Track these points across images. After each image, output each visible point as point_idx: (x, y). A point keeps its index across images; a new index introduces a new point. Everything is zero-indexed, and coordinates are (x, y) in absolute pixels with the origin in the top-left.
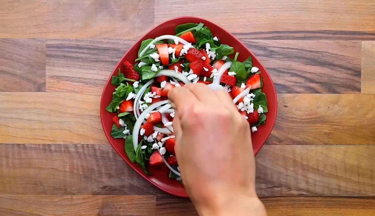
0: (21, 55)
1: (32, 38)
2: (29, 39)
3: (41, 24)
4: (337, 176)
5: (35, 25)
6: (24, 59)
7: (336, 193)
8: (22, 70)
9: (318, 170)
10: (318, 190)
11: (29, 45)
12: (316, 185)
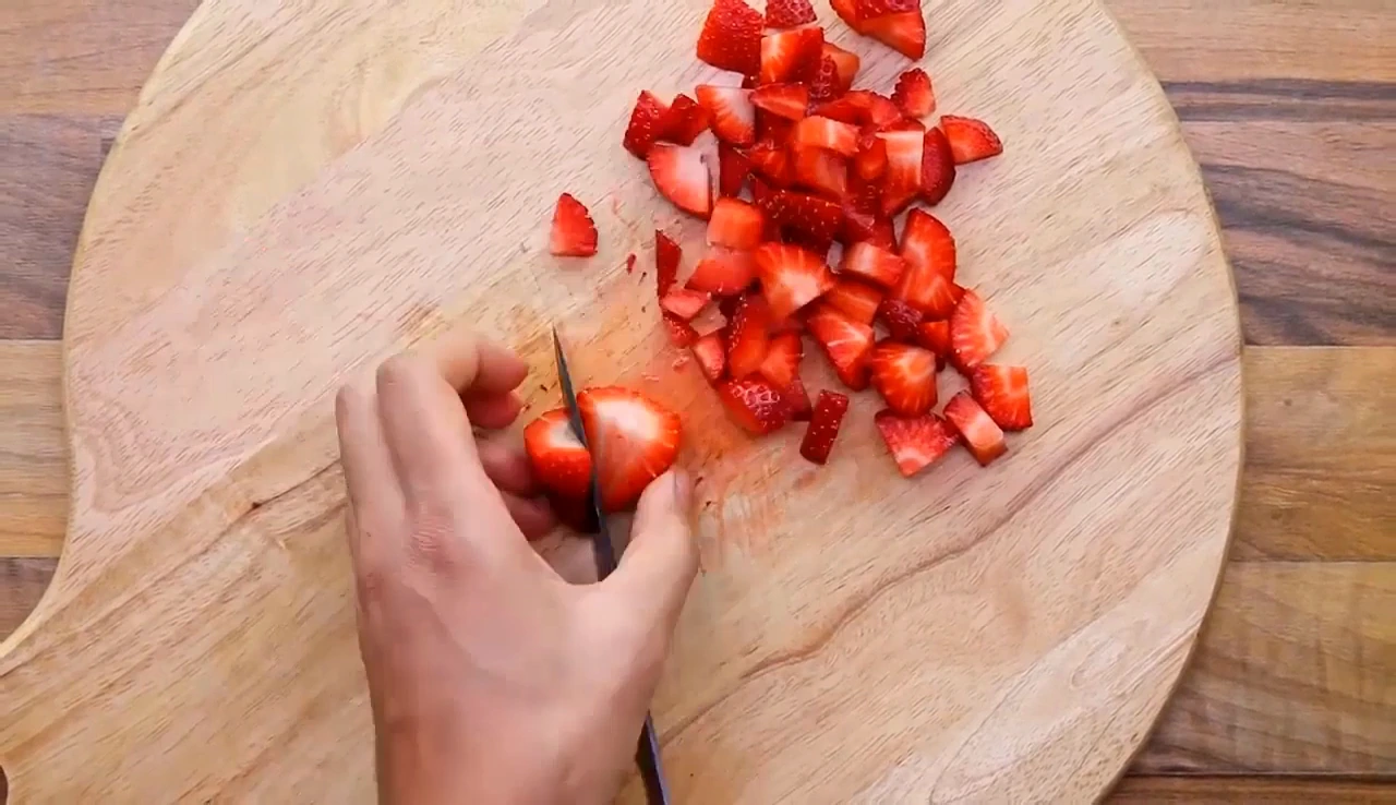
1: (44, 112)
2: (32, 116)
3: (84, 57)
4: (1324, 691)
5: (56, 61)
6: (10, 199)
7: (1320, 762)
9: (1244, 666)
10: (1245, 748)
11: (31, 141)
12: (1235, 727)
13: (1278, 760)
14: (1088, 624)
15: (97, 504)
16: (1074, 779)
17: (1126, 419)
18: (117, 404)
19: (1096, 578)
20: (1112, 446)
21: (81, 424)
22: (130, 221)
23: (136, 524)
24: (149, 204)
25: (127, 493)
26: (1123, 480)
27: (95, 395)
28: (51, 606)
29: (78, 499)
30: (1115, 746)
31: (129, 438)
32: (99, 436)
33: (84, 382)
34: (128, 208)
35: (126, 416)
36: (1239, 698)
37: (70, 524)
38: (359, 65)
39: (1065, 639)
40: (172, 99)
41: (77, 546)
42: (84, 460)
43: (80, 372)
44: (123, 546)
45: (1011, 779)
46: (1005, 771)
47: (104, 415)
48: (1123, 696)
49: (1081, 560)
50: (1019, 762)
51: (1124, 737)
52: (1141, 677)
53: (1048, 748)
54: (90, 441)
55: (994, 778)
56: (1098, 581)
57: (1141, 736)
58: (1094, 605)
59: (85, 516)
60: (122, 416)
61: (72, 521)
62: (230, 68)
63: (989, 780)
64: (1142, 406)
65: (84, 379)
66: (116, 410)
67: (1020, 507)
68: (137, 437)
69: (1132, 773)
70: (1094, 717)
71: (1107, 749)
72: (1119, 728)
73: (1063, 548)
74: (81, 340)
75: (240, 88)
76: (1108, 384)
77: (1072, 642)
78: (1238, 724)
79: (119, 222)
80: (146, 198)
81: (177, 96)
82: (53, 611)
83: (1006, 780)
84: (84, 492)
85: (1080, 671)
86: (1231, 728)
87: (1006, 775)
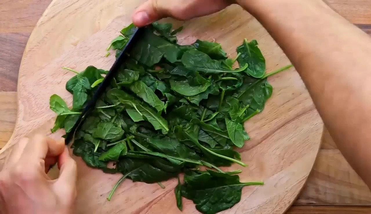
0: (3, 51)
1: (15, 32)
2: (12, 33)
3: (25, 18)
5: (18, 19)
6: (7, 55)
8: (5, 68)
11: (12, 39)
12: (326, 193)
13: (337, 201)
14: (279, 172)
15: (24, 119)
16: (273, 212)
17: (293, 119)
18: (31, 93)
19: (283, 160)
20: (289, 126)
21: (21, 98)
22: (38, 46)
23: (34, 125)
24: (43, 42)
25: (32, 117)
26: (292, 135)
27: (26, 91)
28: (10, 144)
29: (19, 117)
30: (284, 204)
31: (34, 103)
32: (26, 101)
33: (23, 87)
34: (38, 42)
35: (33, 97)
36: (328, 185)
37: (16, 123)
38: (101, 10)
39: (273, 175)
40: (52, 15)
41: (18, 129)
42: (21, 107)
43: (22, 84)
44: (30, 130)
45: (256, 211)
46: (255, 208)
47: (28, 96)
48: (287, 191)
49: (279, 155)
50: (258, 207)
51: (287, 202)
52: (292, 187)
53: (267, 203)
54: (23, 102)
55: (251, 210)
56: (283, 161)
57: (292, 202)
58: (281, 167)
59: (20, 122)
60: (32, 96)
61: (17, 123)
62: (68, 8)
63: (250, 210)
64: (298, 116)
65: (23, 86)
66: (30, 95)
67: (264, 140)
68: (36, 102)
69: (295, 205)
70: (279, 196)
71: (282, 204)
72: (286, 200)
73: (274, 151)
74: (23, 76)
75: (70, 14)
76: (290, 110)
77: (275, 176)
78: (327, 192)
79: (35, 46)
80: (43, 40)
81: (53, 14)
82: (10, 146)
83: (255, 211)
84: (21, 115)
85: (276, 184)
86: (325, 193)
87: (255, 209)
